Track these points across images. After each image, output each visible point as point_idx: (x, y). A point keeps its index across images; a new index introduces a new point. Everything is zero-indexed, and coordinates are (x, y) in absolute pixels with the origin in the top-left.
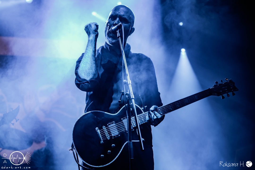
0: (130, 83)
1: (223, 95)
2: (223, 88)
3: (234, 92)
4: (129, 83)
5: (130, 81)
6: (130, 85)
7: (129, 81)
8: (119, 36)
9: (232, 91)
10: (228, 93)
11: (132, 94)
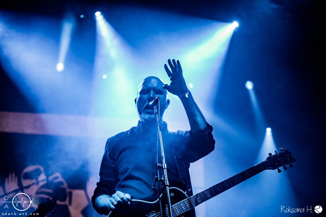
0: (166, 167)
1: (279, 168)
2: (279, 159)
3: (291, 163)
4: (164, 167)
5: (166, 165)
6: (166, 169)
7: (164, 164)
8: (156, 112)
9: (290, 163)
10: (285, 166)
11: (167, 180)
